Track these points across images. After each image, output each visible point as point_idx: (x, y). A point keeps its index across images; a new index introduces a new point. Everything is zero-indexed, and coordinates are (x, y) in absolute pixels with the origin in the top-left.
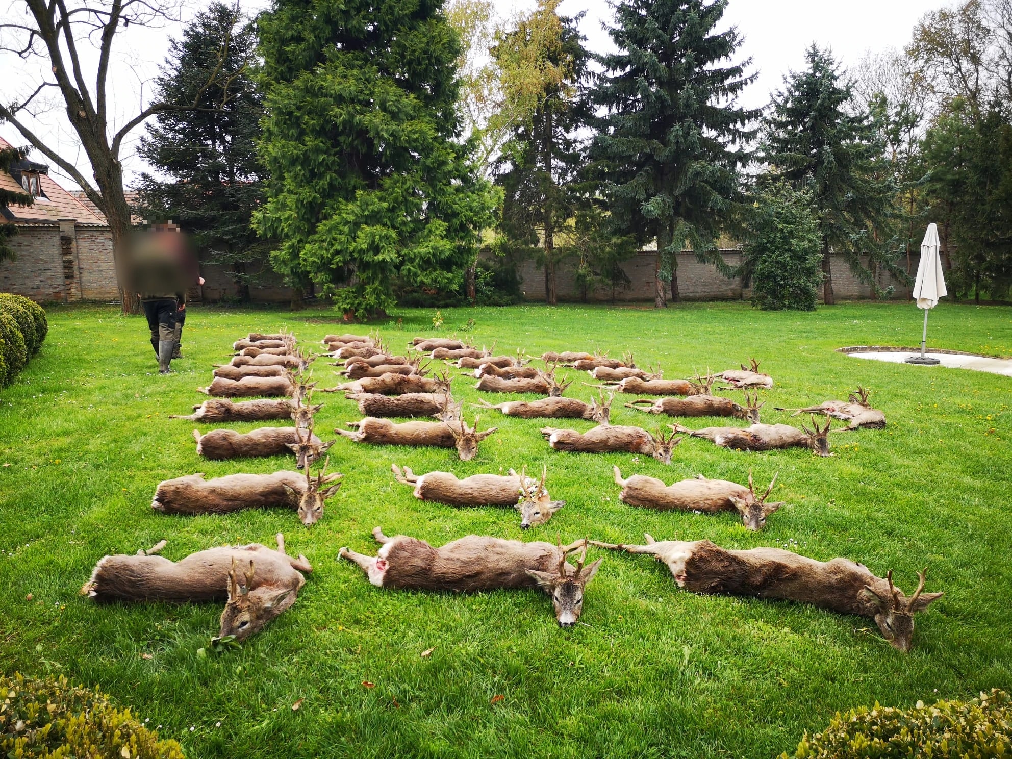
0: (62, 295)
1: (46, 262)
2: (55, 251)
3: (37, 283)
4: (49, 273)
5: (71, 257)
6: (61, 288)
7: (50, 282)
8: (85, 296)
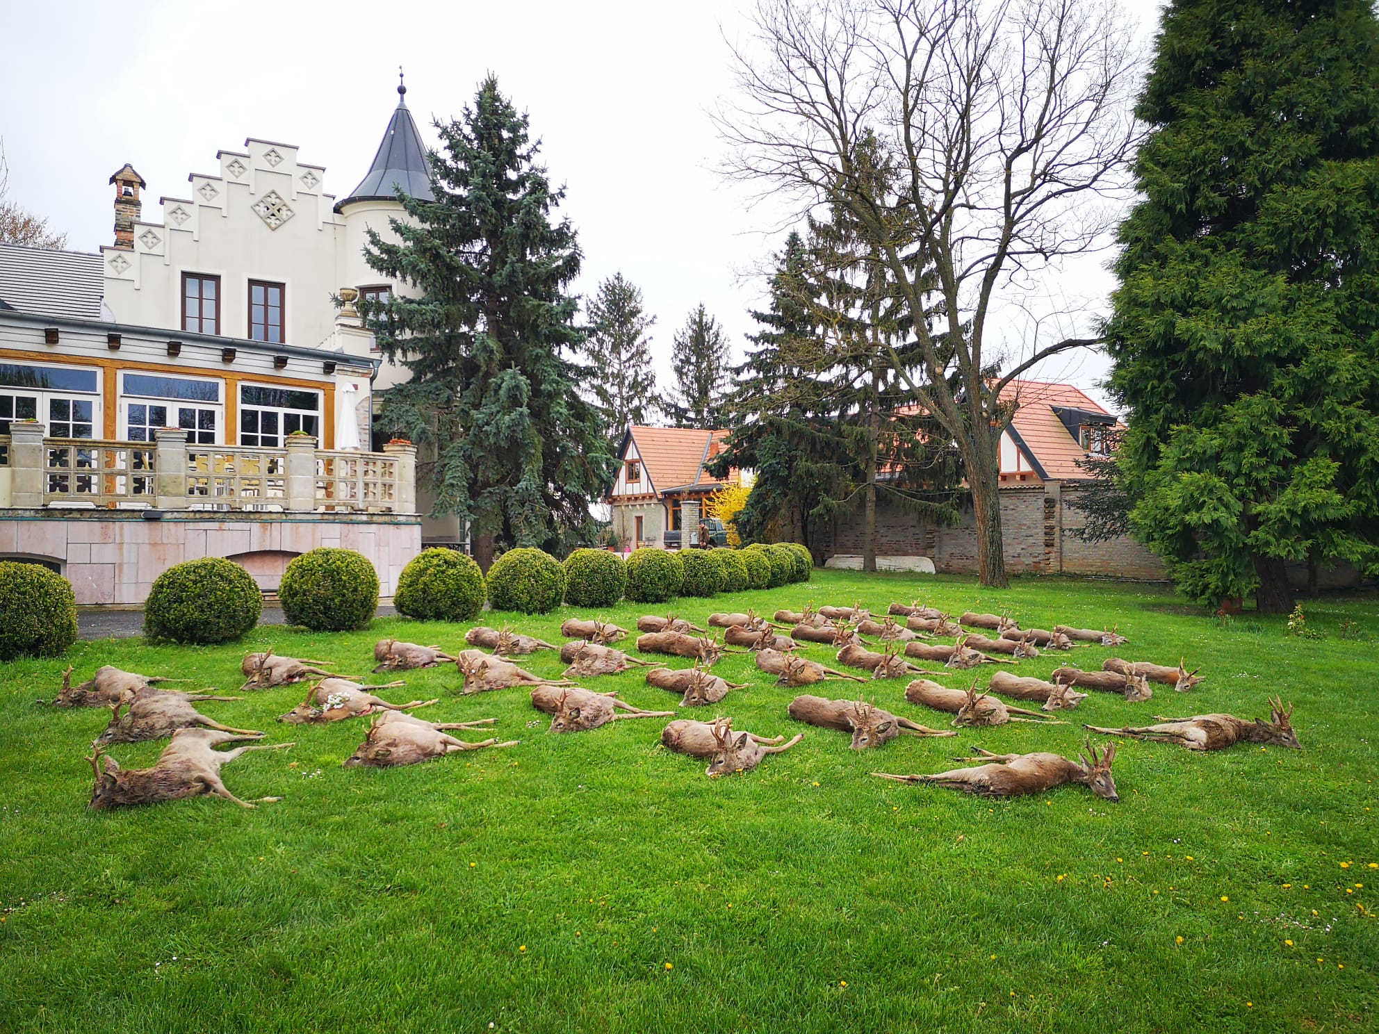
0: (1042, 565)
1: (1029, 527)
2: (1039, 515)
3: (1019, 551)
4: (1031, 540)
5: (1052, 522)
6: (1042, 557)
7: (1030, 550)
8: (1064, 569)
